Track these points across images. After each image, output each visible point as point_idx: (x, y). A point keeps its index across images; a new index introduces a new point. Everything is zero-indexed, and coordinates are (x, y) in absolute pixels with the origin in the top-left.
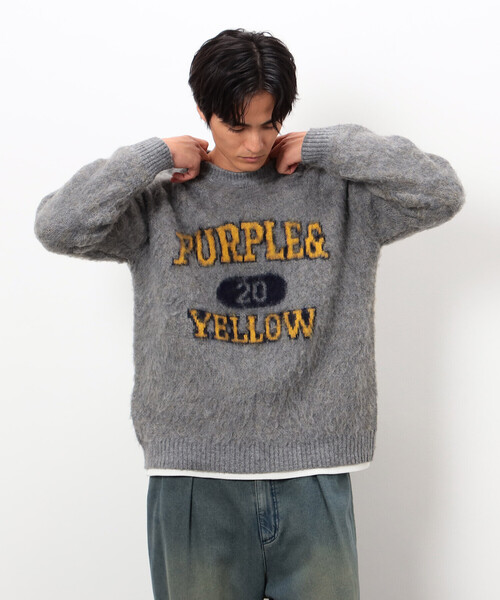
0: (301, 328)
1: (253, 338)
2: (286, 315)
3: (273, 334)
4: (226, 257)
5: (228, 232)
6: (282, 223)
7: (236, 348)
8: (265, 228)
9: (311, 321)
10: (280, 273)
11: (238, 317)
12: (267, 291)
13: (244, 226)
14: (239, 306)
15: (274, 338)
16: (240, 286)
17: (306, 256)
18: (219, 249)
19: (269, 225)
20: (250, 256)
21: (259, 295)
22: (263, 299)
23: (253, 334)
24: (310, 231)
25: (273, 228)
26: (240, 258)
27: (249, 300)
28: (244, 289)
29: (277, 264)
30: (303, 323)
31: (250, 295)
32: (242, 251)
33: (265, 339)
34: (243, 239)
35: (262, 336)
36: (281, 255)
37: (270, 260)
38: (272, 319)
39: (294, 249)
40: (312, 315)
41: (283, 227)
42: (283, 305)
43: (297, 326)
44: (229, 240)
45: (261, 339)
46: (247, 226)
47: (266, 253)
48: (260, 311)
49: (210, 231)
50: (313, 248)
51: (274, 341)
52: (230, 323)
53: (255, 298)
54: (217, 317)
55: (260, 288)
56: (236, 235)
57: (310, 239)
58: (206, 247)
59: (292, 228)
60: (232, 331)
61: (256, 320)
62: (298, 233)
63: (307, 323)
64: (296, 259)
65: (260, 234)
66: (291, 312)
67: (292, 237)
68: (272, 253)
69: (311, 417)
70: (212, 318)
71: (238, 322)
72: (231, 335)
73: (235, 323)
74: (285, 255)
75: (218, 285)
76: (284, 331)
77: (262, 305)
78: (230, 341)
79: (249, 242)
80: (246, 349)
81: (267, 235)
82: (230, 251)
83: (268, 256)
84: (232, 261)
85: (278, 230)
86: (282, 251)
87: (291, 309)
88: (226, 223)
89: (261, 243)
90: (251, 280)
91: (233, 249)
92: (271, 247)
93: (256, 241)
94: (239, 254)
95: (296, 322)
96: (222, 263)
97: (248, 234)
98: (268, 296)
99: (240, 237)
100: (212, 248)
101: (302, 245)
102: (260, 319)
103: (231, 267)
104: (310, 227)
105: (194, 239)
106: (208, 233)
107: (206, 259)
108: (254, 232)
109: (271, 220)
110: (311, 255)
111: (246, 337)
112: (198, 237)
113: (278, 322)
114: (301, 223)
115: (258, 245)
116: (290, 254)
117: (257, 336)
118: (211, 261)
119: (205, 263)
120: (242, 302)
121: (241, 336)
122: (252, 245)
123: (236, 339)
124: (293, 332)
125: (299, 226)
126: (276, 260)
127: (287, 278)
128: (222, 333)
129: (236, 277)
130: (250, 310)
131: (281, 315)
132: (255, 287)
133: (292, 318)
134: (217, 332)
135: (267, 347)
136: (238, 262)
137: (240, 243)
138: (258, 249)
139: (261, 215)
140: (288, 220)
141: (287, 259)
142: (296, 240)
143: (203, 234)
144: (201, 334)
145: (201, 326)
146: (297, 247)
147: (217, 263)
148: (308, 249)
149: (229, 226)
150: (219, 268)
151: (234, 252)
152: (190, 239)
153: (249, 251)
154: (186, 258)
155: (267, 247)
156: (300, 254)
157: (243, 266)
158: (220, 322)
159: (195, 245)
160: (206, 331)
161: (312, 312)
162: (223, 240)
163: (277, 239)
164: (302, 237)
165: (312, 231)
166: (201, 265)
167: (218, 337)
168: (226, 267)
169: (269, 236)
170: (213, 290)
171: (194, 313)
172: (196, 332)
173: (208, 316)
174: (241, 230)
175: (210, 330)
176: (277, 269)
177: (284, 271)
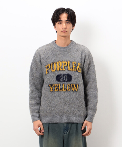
0: (75, 89)
1: (64, 90)
2: (72, 85)
3: (69, 89)
4: (58, 69)
5: (59, 63)
6: (72, 62)
7: (59, 92)
8: (68, 63)
9: (77, 88)
10: (71, 74)
11: (60, 84)
12: (68, 78)
13: (63, 62)
14: (61, 81)
15: (69, 90)
16: (61, 76)
17: (77, 71)
18: (57, 67)
19: (69, 62)
20: (64, 69)
21: (66, 79)
22: (66, 80)
23: (64, 89)
24: (78, 65)
26: (62, 70)
27: (63, 80)
28: (62, 77)
29: (70, 72)
30: (75, 88)
32: (62, 68)
33: (67, 90)
35: (66, 89)
36: (71, 70)
37: (68, 71)
38: (69, 85)
39: (74, 68)
40: (78, 86)
41: (72, 63)
42: (71, 82)
43: (74, 88)
44: (59, 65)
46: (64, 62)
47: (68, 69)
48: (66, 83)
49: (55, 63)
50: (79, 70)
51: (69, 91)
52: (58, 86)
53: (65, 79)
54: (55, 85)
55: (66, 77)
56: (61, 64)
57: (78, 67)
58: (53, 67)
59: (74, 63)
60: (59, 88)
61: (65, 85)
62: (75, 65)
64: (75, 71)
65: (67, 64)
66: (73, 84)
67: (74, 66)
68: (69, 69)
69: (78, 111)
70: (54, 85)
71: (60, 85)
72: (59, 89)
73: (60, 86)
74: (72, 70)
75: (56, 76)
76: (71, 89)
78: (58, 91)
80: (62, 92)
82: (59, 68)
84: (59, 70)
85: (71, 64)
86: (71, 69)
87: (73, 83)
88: (59, 61)
89: (67, 66)
90: (64, 75)
91: (60, 67)
92: (69, 67)
93: (65, 66)
94: (61, 68)
95: (74, 87)
98: (68, 79)
99: (62, 64)
100: (55, 67)
102: (66, 85)
103: (59, 72)
104: (78, 64)
105: (51, 65)
106: (55, 64)
107: (53, 70)
108: (65, 63)
109: (69, 61)
110: (78, 71)
111: (62, 89)
112: (52, 64)
113: (70, 86)
114: (76, 62)
116: (73, 70)
117: (65, 89)
118: (54, 70)
119: (53, 71)
120: (61, 80)
121: (61, 89)
122: (65, 67)
123: (60, 90)
124: (73, 89)
126: (70, 71)
127: (72, 76)
128: (56, 89)
129: (60, 74)
130: (63, 82)
131: (71, 85)
133: (73, 86)
134: (55, 89)
135: (67, 92)
137: (62, 66)
139: (67, 60)
140: (73, 61)
141: (72, 71)
142: (75, 66)
143: (53, 63)
144: (52, 90)
145: (51, 88)
146: (75, 68)
147: (56, 71)
148: (78, 69)
149: (60, 62)
150: (56, 72)
151: (60, 68)
152: (50, 65)
153: (64, 68)
154: (48, 72)
155: (68, 67)
156: (76, 70)
157: (62, 71)
158: (56, 86)
159: (51, 67)
160: (53, 89)
161: (78, 85)
162: (58, 65)
163: (70, 65)
164: (76, 66)
165: (79, 65)
166: (52, 72)
167: (55, 90)
168: (58, 72)
169: (69, 65)
170: (55, 78)
171: (50, 85)
172: (50, 90)
173: (53, 85)
174: (62, 63)
175: (54, 89)
176: (70, 73)
177: (71, 73)
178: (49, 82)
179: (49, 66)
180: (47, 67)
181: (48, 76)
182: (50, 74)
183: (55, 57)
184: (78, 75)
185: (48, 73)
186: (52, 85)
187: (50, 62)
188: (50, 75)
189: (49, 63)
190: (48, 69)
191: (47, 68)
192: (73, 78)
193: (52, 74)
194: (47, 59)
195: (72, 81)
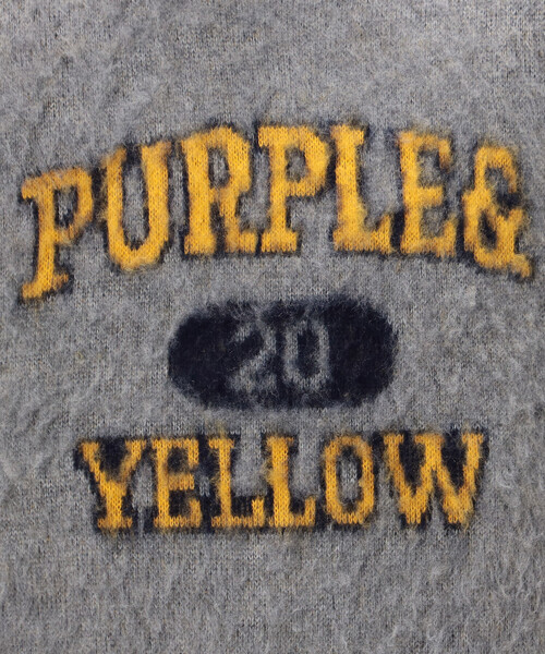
0: (438, 493)
1: (283, 516)
2: (393, 443)
3: (350, 506)
4: (201, 238)
5: (216, 152)
6: (391, 133)
7: (222, 547)
8: (333, 146)
9: (469, 475)
10: (376, 299)
11: (236, 438)
12: (332, 358)
13: (267, 136)
14: (238, 401)
15: (356, 518)
16: (243, 333)
17: (463, 254)
18: (178, 210)
19: (348, 140)
20: (280, 236)
21: (307, 368)
22: (316, 381)
23: (282, 499)
24: (481, 171)
25: (360, 149)
26: (249, 241)
27: (271, 381)
28: (254, 343)
29: (368, 267)
30: (444, 477)
31: (275, 364)
32: (255, 216)
33: (322, 518)
34: (261, 177)
35: (310, 507)
36: (383, 238)
37: (343, 252)
38: (348, 453)
39: (425, 222)
40: (473, 457)
41: (395, 149)
42: (383, 411)
43: (428, 486)
44: (219, 180)
45: (308, 517)
46: (278, 140)
47: (333, 227)
48: (310, 423)
49: (160, 148)
50: (489, 235)
51: (356, 528)
52: (208, 462)
53: (292, 374)
54: (162, 450)
55: (307, 342)
56: (240, 167)
57: (479, 200)
58: (136, 204)
59: (422, 153)
60: (213, 490)
61: (293, 451)
62: (443, 171)
63: (457, 478)
64: (430, 256)
65: (318, 163)
66: (406, 435)
67: (423, 182)
68: (353, 230)
70: (148, 453)
71: (234, 455)
72: (210, 506)
73: (224, 460)
74: (396, 239)
75: (170, 333)
76: (386, 500)
77: (316, 403)
78: (207, 528)
79: (280, 189)
80: (258, 548)
81: (340, 170)
82: (217, 217)
83: (339, 237)
84: (221, 250)
85: (378, 159)
86: (387, 225)
87: (408, 423)
88: (212, 125)
89: (320, 194)
90: (280, 315)
91: (229, 207)
92: (352, 207)
93: (303, 188)
94: (245, 227)
95: (425, 472)
96: (188, 257)
97: (279, 163)
98: (335, 373)
99: (253, 172)
100: (157, 206)
101: (453, 215)
102: (306, 449)
103: (218, 271)
104: (483, 157)
105: (98, 176)
106: (152, 158)
107: (135, 244)
108: (297, 155)
109: (355, 123)
110: (481, 254)
111: (258, 506)
112: (113, 170)
113: (367, 465)
114: (452, 139)
115: (308, 199)
116: (413, 240)
117: (296, 506)
118: (149, 252)
119: (130, 259)
120: (250, 385)
121: (241, 505)
122: (291, 201)
123: (227, 519)
124: (413, 504)
125: (445, 149)
126: (365, 253)
127: (396, 318)
128: (178, 502)
129: (231, 304)
130: (274, 417)
131: (377, 442)
132: (290, 338)
133: (411, 457)
134: (164, 504)
135: (328, 546)
136: (241, 254)
137: (251, 192)
138: (308, 213)
139: (326, 109)
140: (410, 126)
141: (400, 254)
142: (434, 194)
143: (132, 158)
144: (115, 518)
145: (113, 492)
146: (436, 217)
147: (172, 257)
148: (472, 232)
149: (222, 136)
150: (176, 275)
151: (231, 222)
152: (84, 182)
153: (279, 219)
154: (62, 267)
155: (336, 210)
156: (446, 243)
157: (258, 267)
158: (176, 461)
159: (100, 202)
160: (128, 508)
161: (472, 444)
162: (198, 176)
163: (372, 183)
164: (455, 184)
165: (490, 172)
166: (116, 268)
167: (165, 520)
168: (198, 269)
169: (346, 174)
170: (153, 355)
171: (91, 451)
172: (100, 512)
173: (135, 449)
174: (257, 150)
175: (141, 499)
176: (366, 283)
177: (388, 289)
178: (75, 403)
179: (75, 191)
180: (45, 197)
181: (63, 325)
182: (86, 303)
183: (164, 64)
184: (480, 306)
185: (66, 289)
186: (112, 451)
187: (84, 140)
188: (92, 316)
189: (82, 155)
190: (64, 237)
191: (48, 218)
192: (411, 348)
193: (120, 305)
194: (52, 90)
195: (395, 386)
